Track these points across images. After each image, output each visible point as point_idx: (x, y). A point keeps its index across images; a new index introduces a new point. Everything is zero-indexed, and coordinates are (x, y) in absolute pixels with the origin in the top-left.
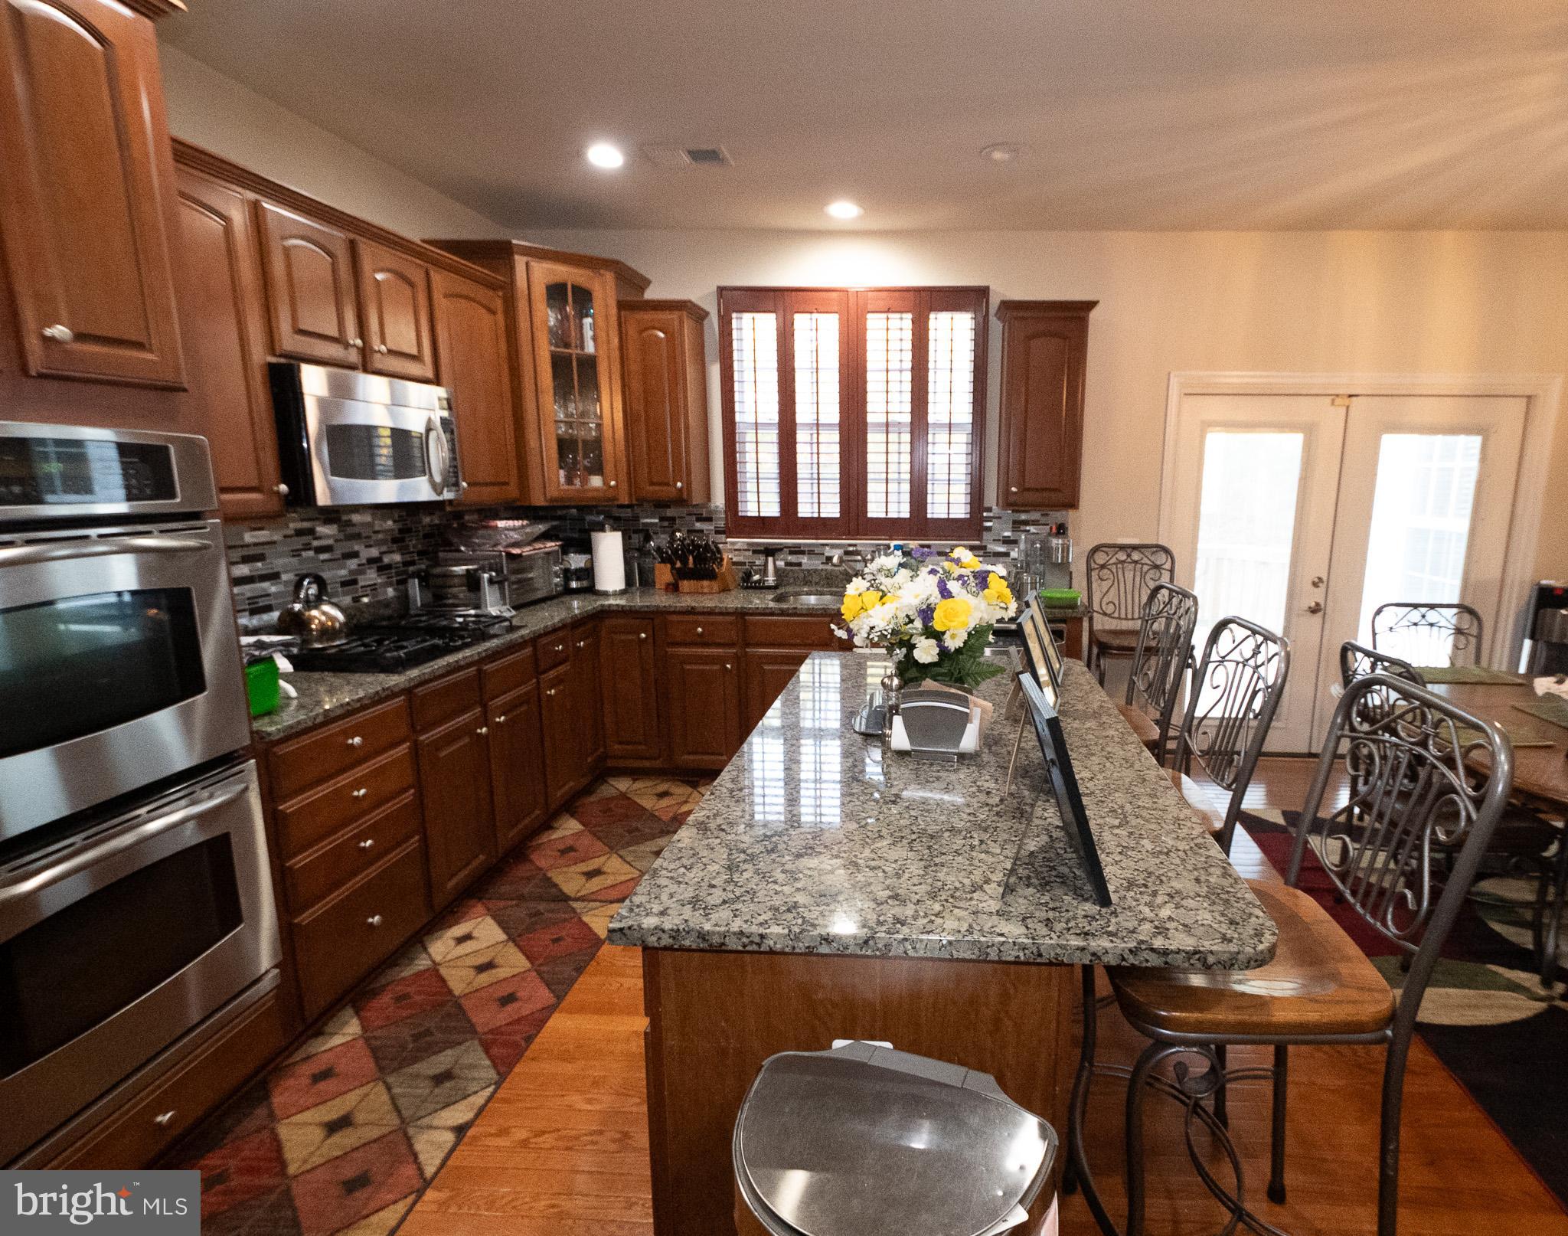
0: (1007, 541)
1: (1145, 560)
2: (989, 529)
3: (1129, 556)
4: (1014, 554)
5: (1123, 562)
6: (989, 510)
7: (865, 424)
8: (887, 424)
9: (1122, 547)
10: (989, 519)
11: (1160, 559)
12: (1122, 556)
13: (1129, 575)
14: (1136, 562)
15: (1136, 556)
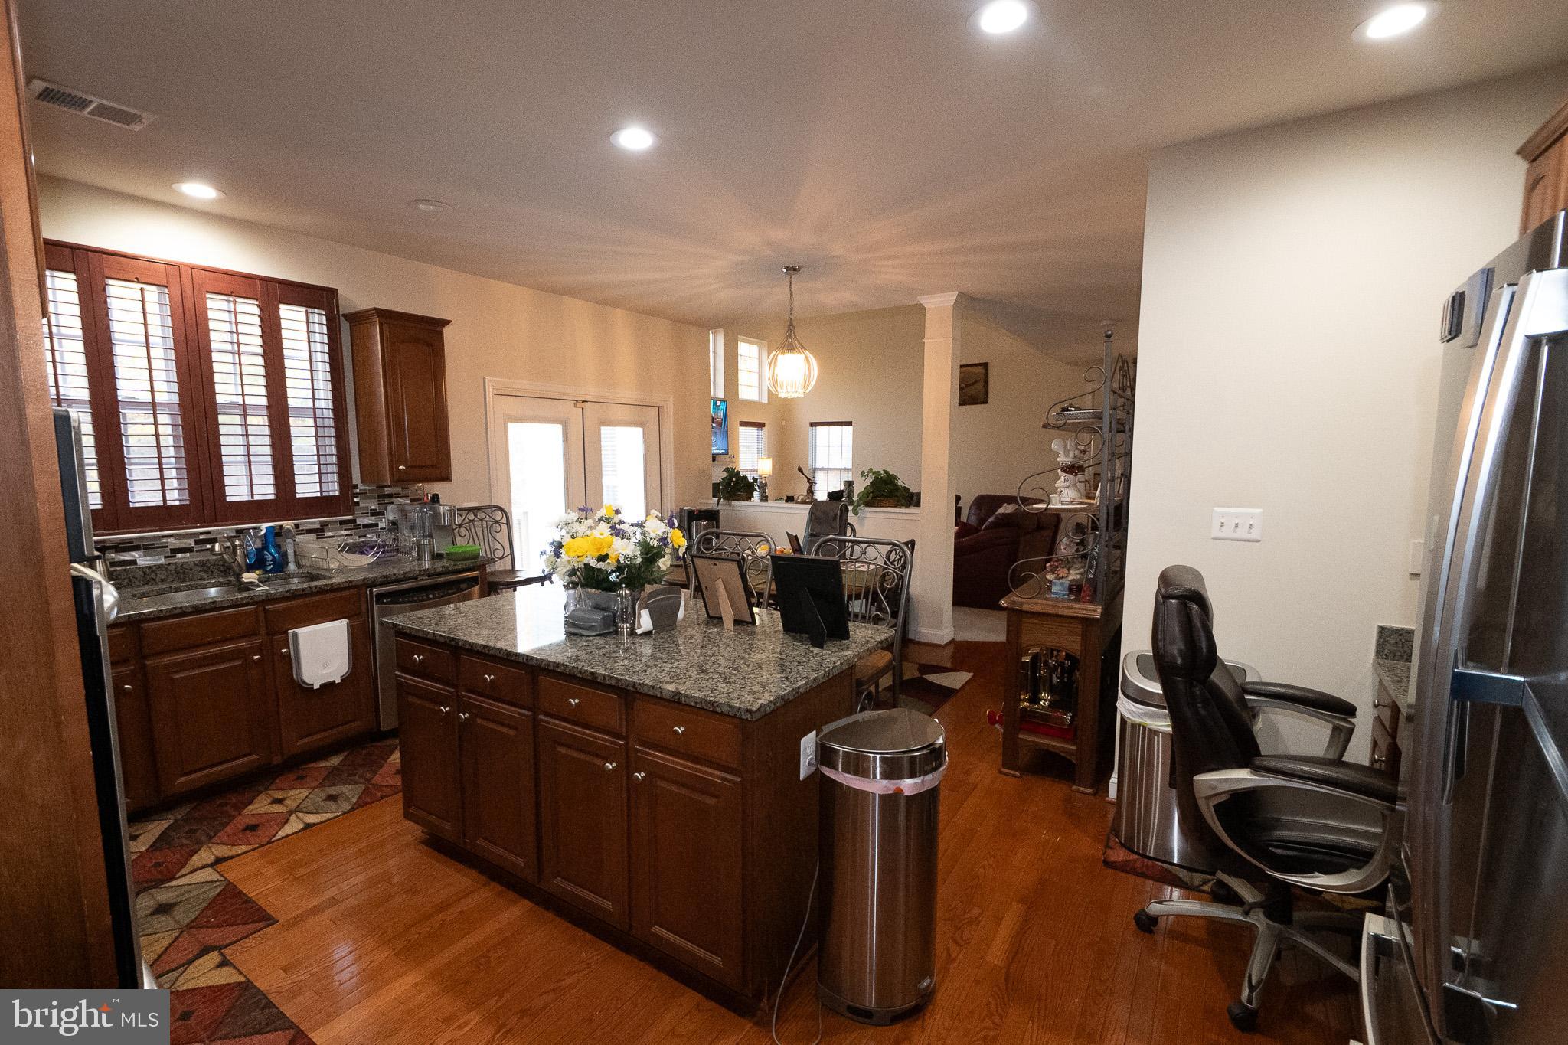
0: (374, 514)
1: (488, 518)
2: (357, 503)
3: (476, 516)
4: (381, 525)
5: (473, 521)
6: (356, 487)
7: (215, 405)
8: (244, 405)
9: (470, 510)
10: (356, 495)
11: (498, 515)
12: (471, 517)
13: (479, 530)
14: (482, 520)
15: (481, 515)
